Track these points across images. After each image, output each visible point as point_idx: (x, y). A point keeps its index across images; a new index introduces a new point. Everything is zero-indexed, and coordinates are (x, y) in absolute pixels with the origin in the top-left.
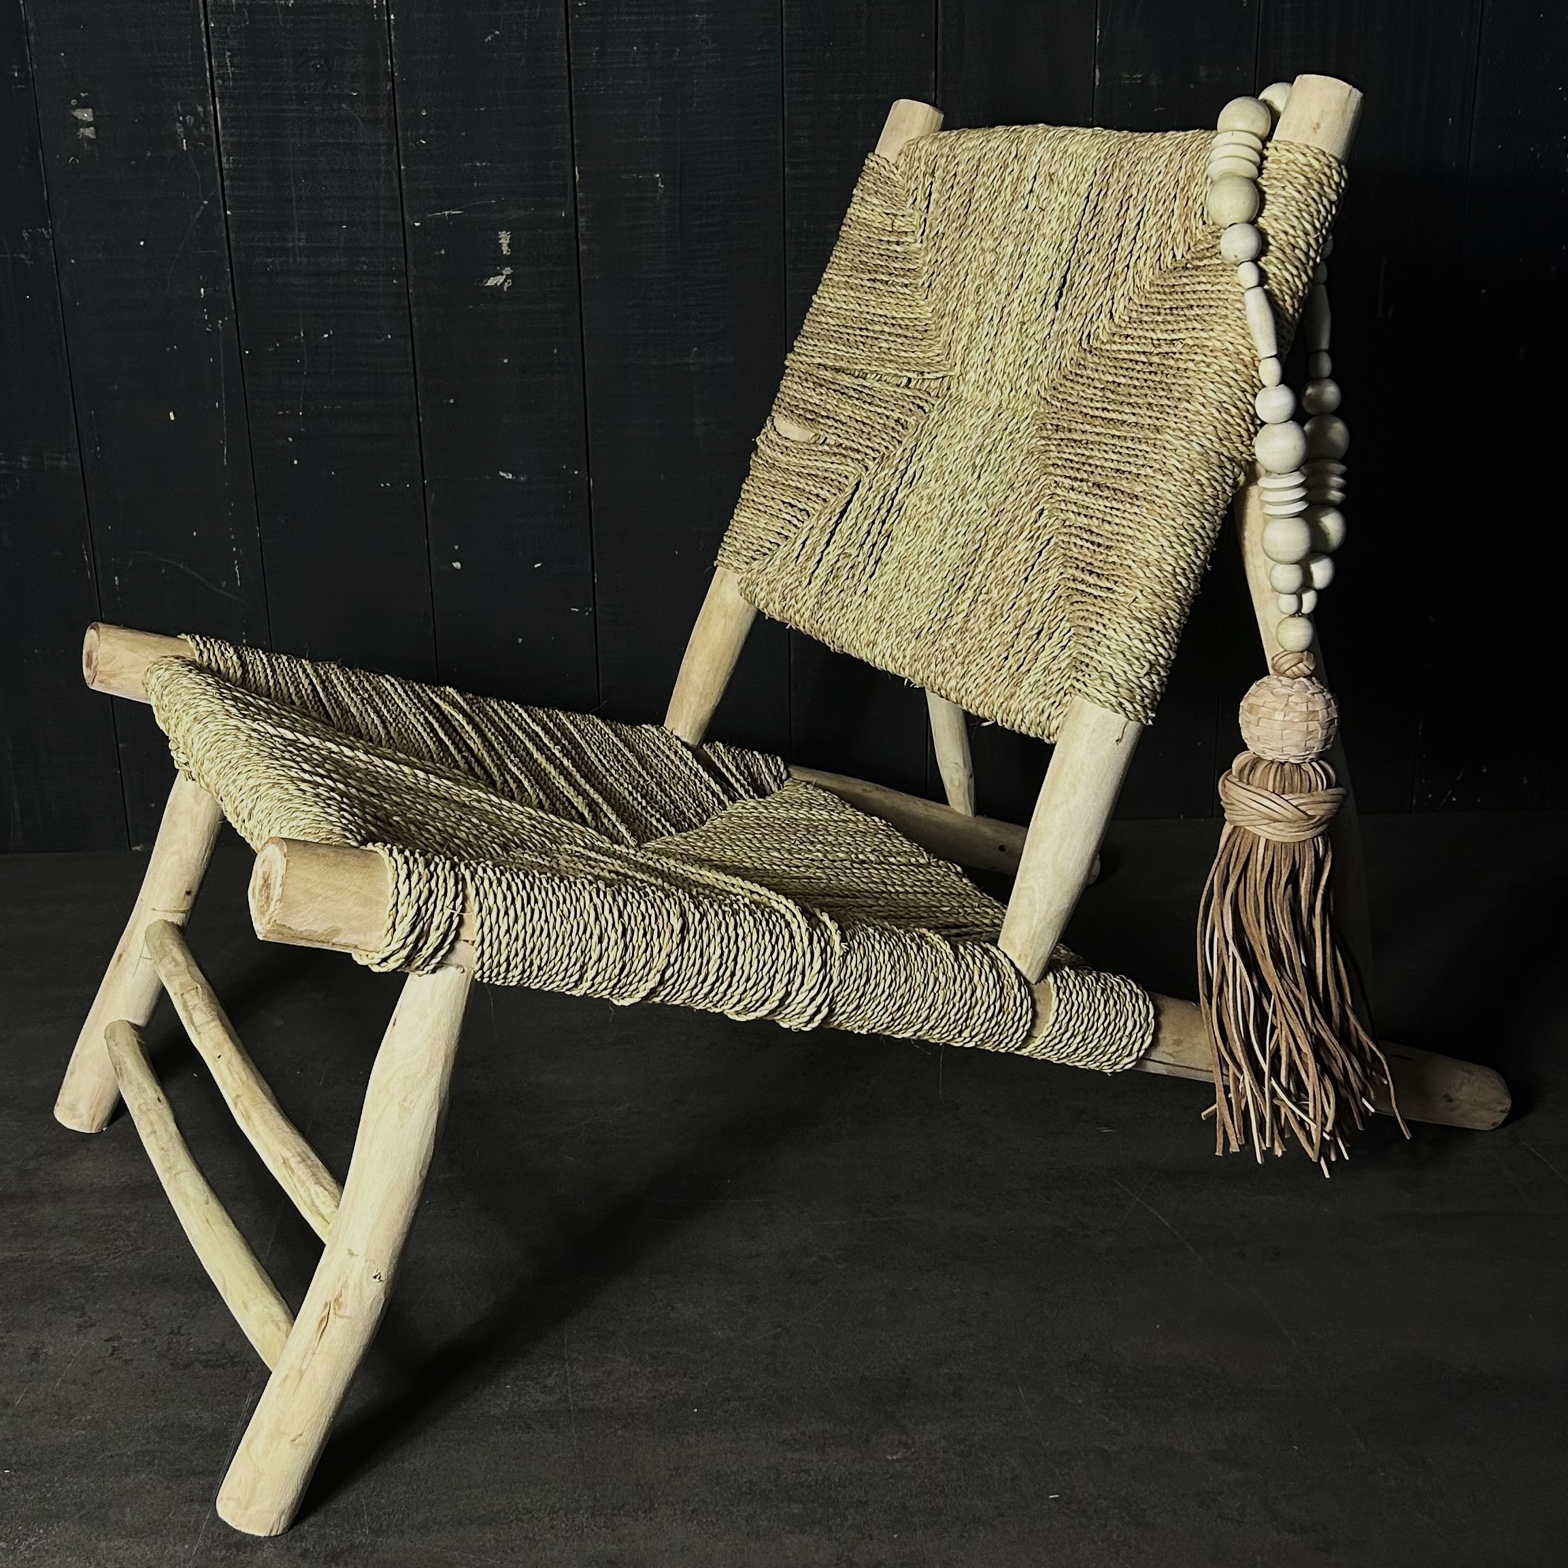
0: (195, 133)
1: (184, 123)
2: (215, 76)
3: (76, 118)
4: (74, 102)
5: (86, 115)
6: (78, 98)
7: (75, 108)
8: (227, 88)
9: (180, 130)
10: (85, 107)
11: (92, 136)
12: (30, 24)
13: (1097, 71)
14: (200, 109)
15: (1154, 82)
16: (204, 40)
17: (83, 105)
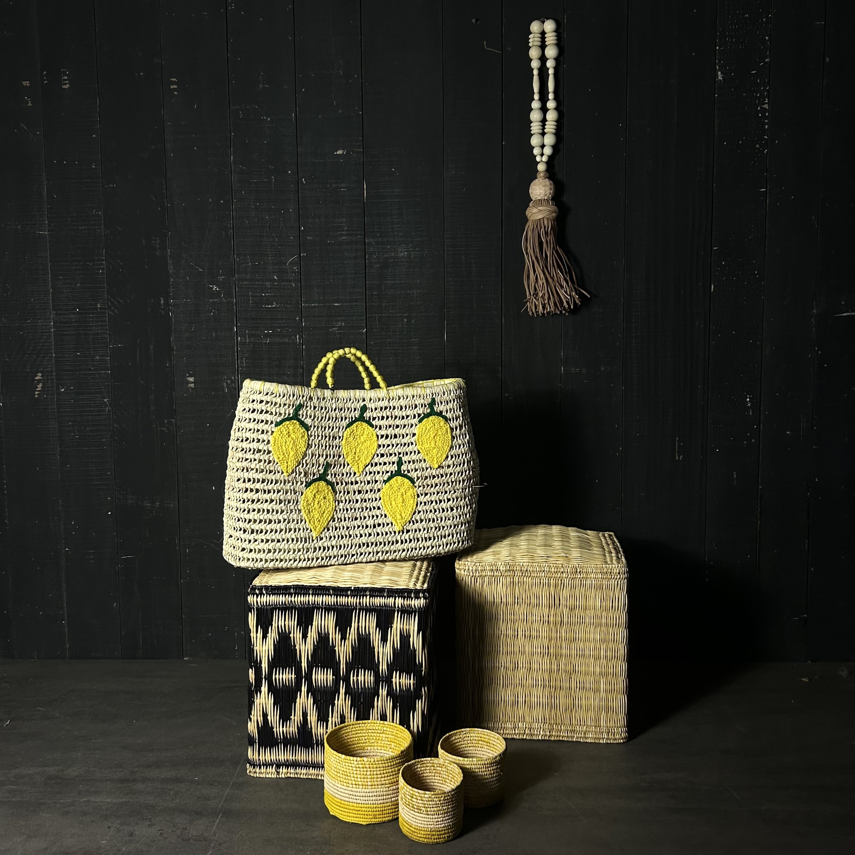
0: (231, 386)
1: (227, 382)
2: (239, 365)
3: (188, 380)
4: (187, 375)
5: (191, 379)
6: (189, 373)
7: (188, 377)
8: (243, 371)
9: (225, 385)
10: (192, 376)
11: (193, 387)
12: (175, 348)
13: (562, 368)
14: (233, 378)
15: (584, 371)
16: (236, 354)
17: (191, 376)
